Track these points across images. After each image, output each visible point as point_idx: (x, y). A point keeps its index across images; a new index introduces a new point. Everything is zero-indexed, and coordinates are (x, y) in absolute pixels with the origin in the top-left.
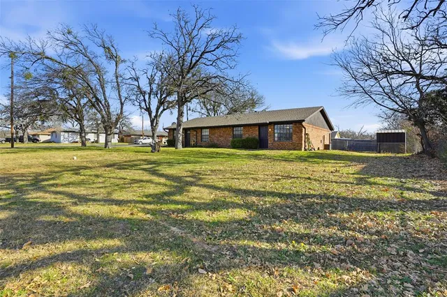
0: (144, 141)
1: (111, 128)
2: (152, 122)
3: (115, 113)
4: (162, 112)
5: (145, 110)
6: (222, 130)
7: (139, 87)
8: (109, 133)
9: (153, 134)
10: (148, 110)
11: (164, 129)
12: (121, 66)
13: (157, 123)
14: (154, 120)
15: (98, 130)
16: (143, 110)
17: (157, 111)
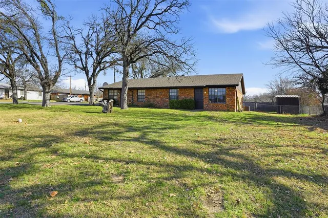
0: (72, 99)
1: (49, 85)
2: (89, 81)
3: (54, 70)
4: (99, 72)
5: (82, 69)
6: (159, 92)
7: (75, 46)
8: (47, 90)
9: (91, 93)
10: (85, 69)
11: (100, 89)
12: (59, 23)
13: (94, 83)
14: (91, 79)
15: (25, 87)
16: (78, 69)
17: (94, 71)
